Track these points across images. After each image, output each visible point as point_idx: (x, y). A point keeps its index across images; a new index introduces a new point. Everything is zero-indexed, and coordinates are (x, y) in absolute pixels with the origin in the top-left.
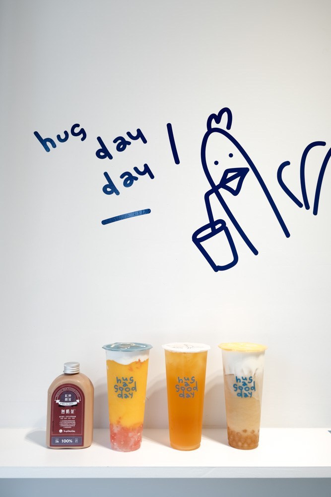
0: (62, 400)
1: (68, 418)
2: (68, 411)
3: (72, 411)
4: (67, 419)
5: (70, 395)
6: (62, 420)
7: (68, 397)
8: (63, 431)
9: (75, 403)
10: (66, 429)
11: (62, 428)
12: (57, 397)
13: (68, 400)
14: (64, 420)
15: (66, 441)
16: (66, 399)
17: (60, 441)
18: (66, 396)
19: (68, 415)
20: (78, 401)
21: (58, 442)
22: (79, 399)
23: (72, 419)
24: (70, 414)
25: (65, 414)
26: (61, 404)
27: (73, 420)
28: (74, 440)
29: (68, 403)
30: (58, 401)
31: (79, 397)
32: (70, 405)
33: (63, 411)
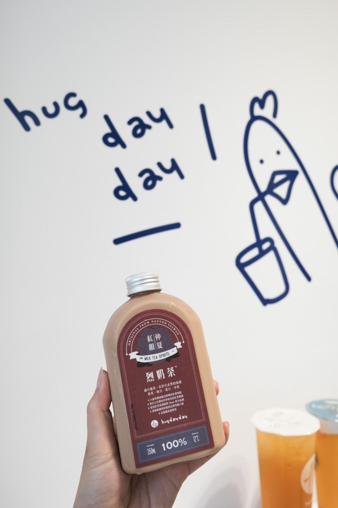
0: (144, 351)
1: (164, 389)
2: (160, 374)
3: (171, 372)
4: (164, 393)
5: (158, 336)
6: (152, 396)
7: (155, 342)
8: (160, 422)
9: (172, 352)
10: (166, 417)
11: (157, 416)
12: (129, 347)
13: (156, 346)
14: (156, 395)
15: (173, 445)
16: (151, 347)
17: (158, 448)
18: (149, 339)
19: (162, 381)
20: (178, 345)
21: (154, 451)
22: (181, 340)
23: (173, 390)
24: (167, 380)
25: (157, 382)
26: (143, 361)
27: (177, 390)
28: (189, 438)
29: (158, 355)
30: (133, 355)
31: (179, 336)
32: (163, 358)
33: (149, 375)
